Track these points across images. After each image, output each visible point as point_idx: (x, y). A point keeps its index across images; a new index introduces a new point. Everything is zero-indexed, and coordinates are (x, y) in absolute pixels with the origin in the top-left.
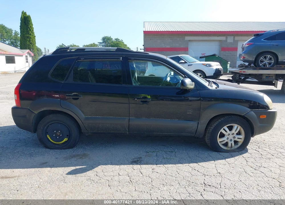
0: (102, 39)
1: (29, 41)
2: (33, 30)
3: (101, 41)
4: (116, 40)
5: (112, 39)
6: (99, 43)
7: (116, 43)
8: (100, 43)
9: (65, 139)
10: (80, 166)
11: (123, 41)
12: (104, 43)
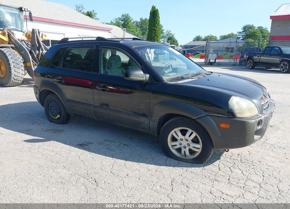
0: (242, 28)
1: (155, 33)
2: (159, 23)
3: (241, 31)
4: (259, 28)
5: (254, 27)
6: (238, 33)
7: (253, 32)
8: (240, 32)
9: (58, 115)
10: (41, 137)
11: (267, 30)
12: (244, 33)
